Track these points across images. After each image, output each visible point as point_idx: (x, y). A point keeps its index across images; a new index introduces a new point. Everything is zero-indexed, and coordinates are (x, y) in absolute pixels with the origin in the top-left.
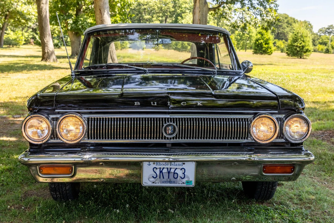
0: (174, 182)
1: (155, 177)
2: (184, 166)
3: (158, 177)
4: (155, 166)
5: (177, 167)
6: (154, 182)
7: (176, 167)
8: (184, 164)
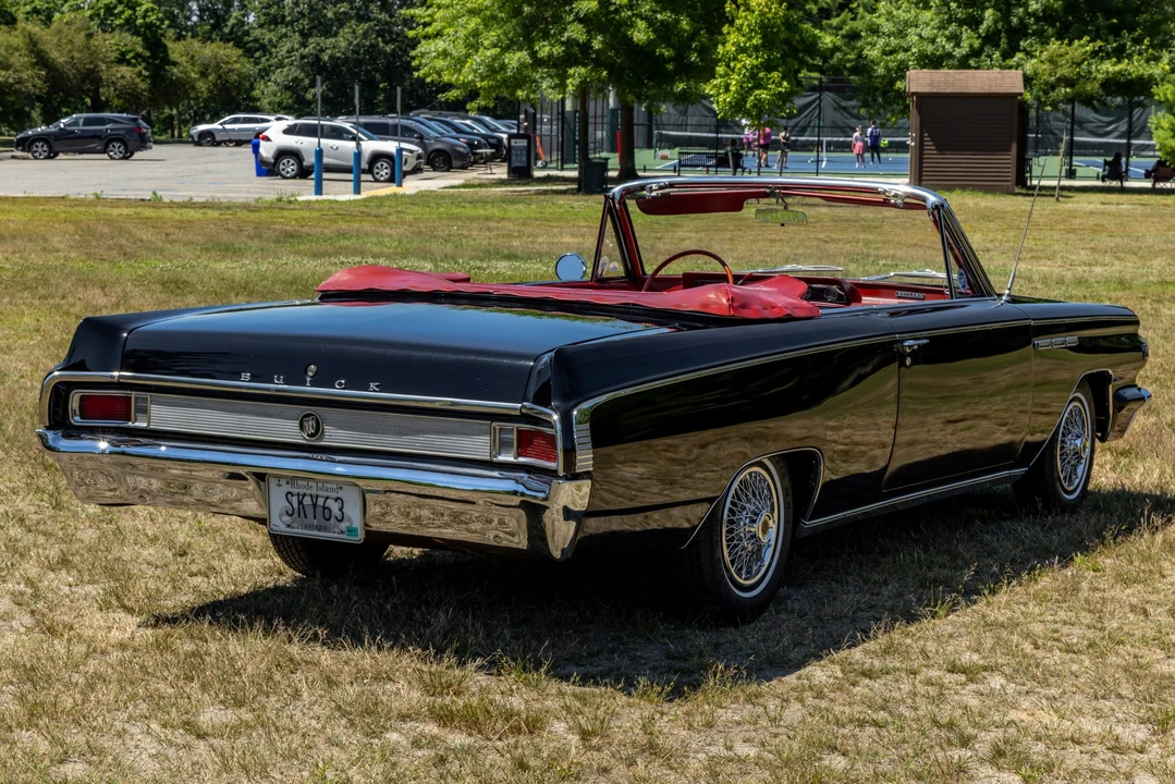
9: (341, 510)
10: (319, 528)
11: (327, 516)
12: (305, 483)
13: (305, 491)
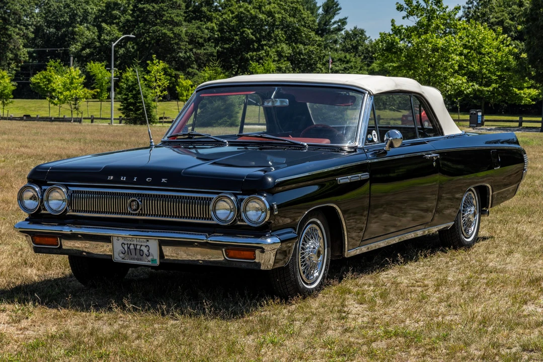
0: (141, 260)
1: (124, 252)
2: (148, 244)
3: (126, 253)
4: (123, 241)
5: (143, 244)
6: (123, 259)
7: (141, 244)
8: (148, 241)
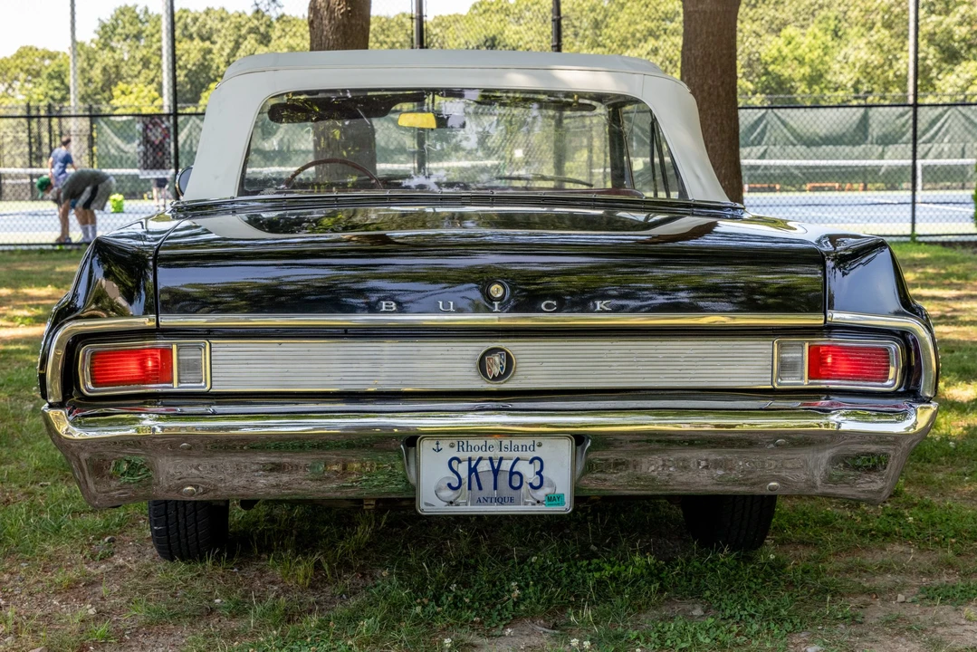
9: (539, 473)
10: (501, 501)
11: (516, 484)
12: (480, 442)
13: (480, 454)
